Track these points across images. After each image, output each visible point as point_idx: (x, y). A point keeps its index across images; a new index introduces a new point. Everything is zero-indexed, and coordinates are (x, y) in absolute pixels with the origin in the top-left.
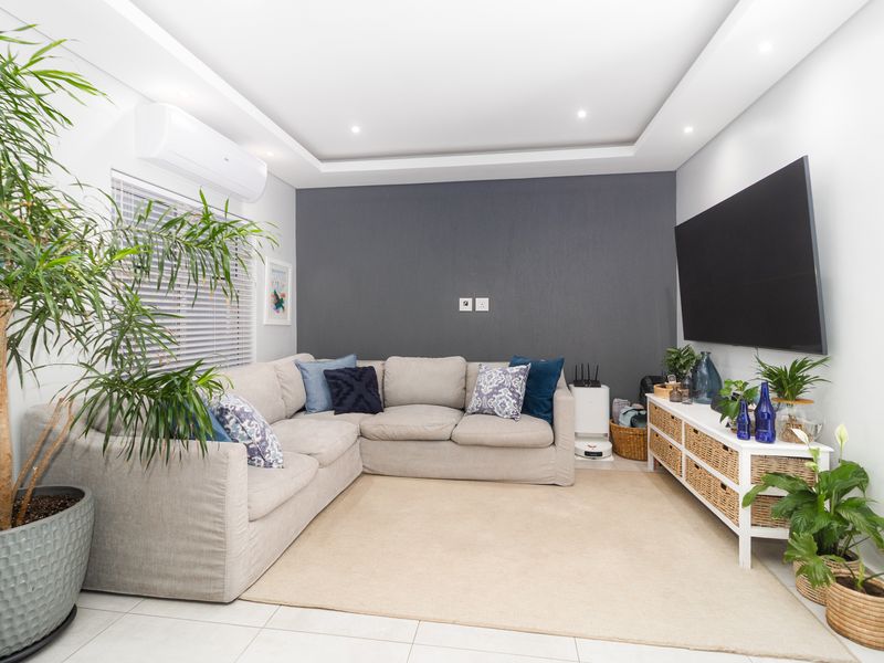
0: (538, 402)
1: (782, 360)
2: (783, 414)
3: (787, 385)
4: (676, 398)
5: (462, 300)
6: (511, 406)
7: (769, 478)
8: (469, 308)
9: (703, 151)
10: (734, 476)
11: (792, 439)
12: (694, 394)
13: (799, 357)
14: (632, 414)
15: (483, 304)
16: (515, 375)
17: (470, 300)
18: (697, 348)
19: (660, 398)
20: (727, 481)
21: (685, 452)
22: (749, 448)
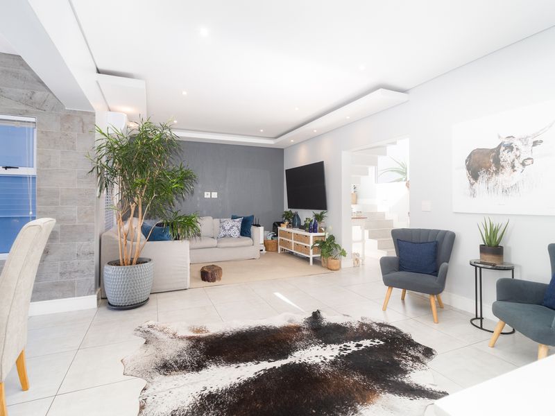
0: (245, 232)
1: (318, 212)
2: (319, 225)
3: (319, 218)
4: (288, 226)
5: (206, 193)
6: (238, 233)
7: (317, 242)
8: (209, 196)
9: (295, 146)
10: (309, 243)
11: (321, 231)
12: (294, 226)
13: (322, 211)
14: (271, 235)
15: (215, 195)
16: (238, 222)
17: (209, 193)
18: (294, 211)
19: (283, 228)
20: (306, 245)
21: (293, 242)
22: (312, 235)
